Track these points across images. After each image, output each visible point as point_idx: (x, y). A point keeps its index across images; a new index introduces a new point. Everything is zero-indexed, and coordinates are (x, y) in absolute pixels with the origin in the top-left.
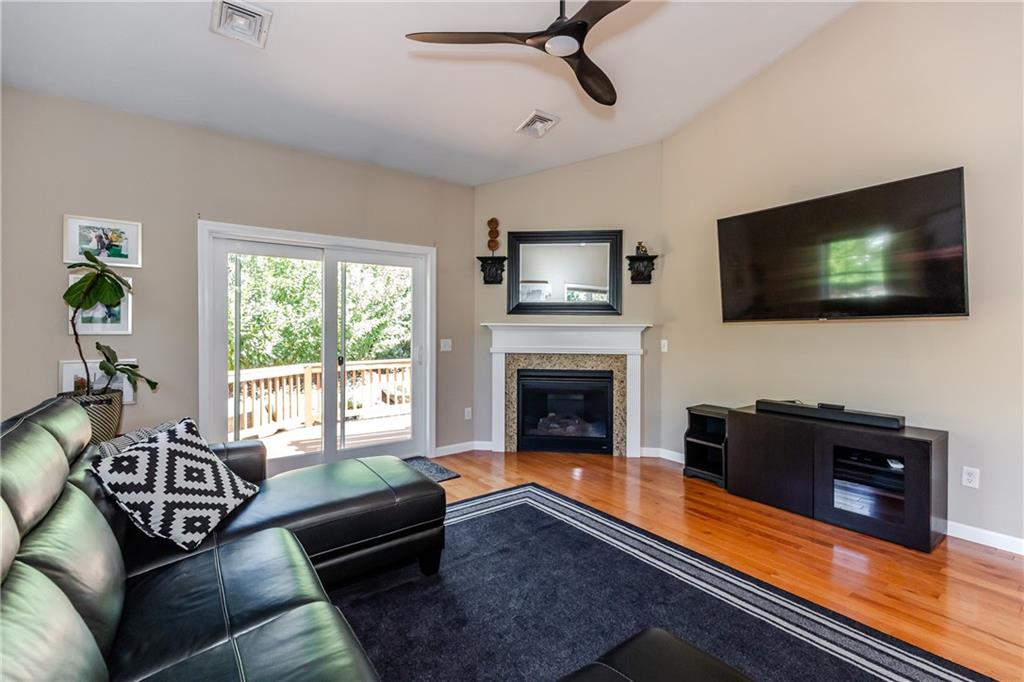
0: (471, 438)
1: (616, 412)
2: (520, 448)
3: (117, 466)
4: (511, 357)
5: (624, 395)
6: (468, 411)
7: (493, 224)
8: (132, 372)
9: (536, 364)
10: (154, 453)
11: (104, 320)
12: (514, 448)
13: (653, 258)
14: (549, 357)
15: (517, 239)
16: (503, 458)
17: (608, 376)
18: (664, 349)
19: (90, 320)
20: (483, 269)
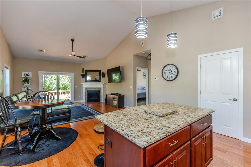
0: (80, 100)
1: (100, 96)
2: (87, 101)
3: (28, 97)
4: (86, 88)
5: (101, 93)
6: (80, 96)
7: (83, 69)
8: (30, 90)
9: (89, 89)
10: (32, 96)
11: (27, 84)
12: (86, 101)
13: (105, 74)
14: (91, 88)
15: (86, 71)
16: (85, 103)
17: (99, 91)
18: (107, 87)
19: (25, 84)
20: (82, 75)
